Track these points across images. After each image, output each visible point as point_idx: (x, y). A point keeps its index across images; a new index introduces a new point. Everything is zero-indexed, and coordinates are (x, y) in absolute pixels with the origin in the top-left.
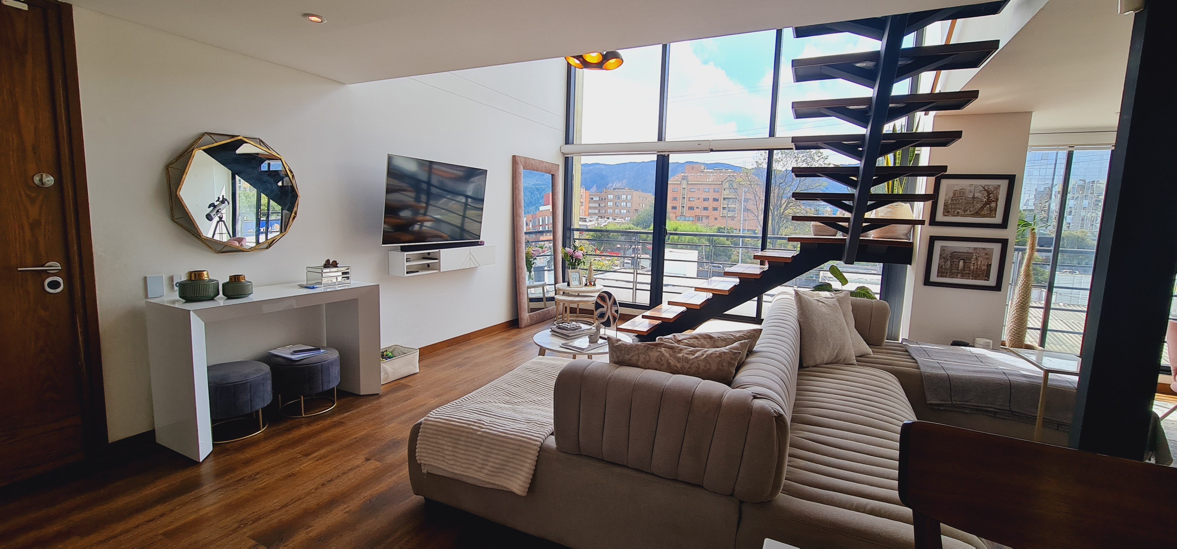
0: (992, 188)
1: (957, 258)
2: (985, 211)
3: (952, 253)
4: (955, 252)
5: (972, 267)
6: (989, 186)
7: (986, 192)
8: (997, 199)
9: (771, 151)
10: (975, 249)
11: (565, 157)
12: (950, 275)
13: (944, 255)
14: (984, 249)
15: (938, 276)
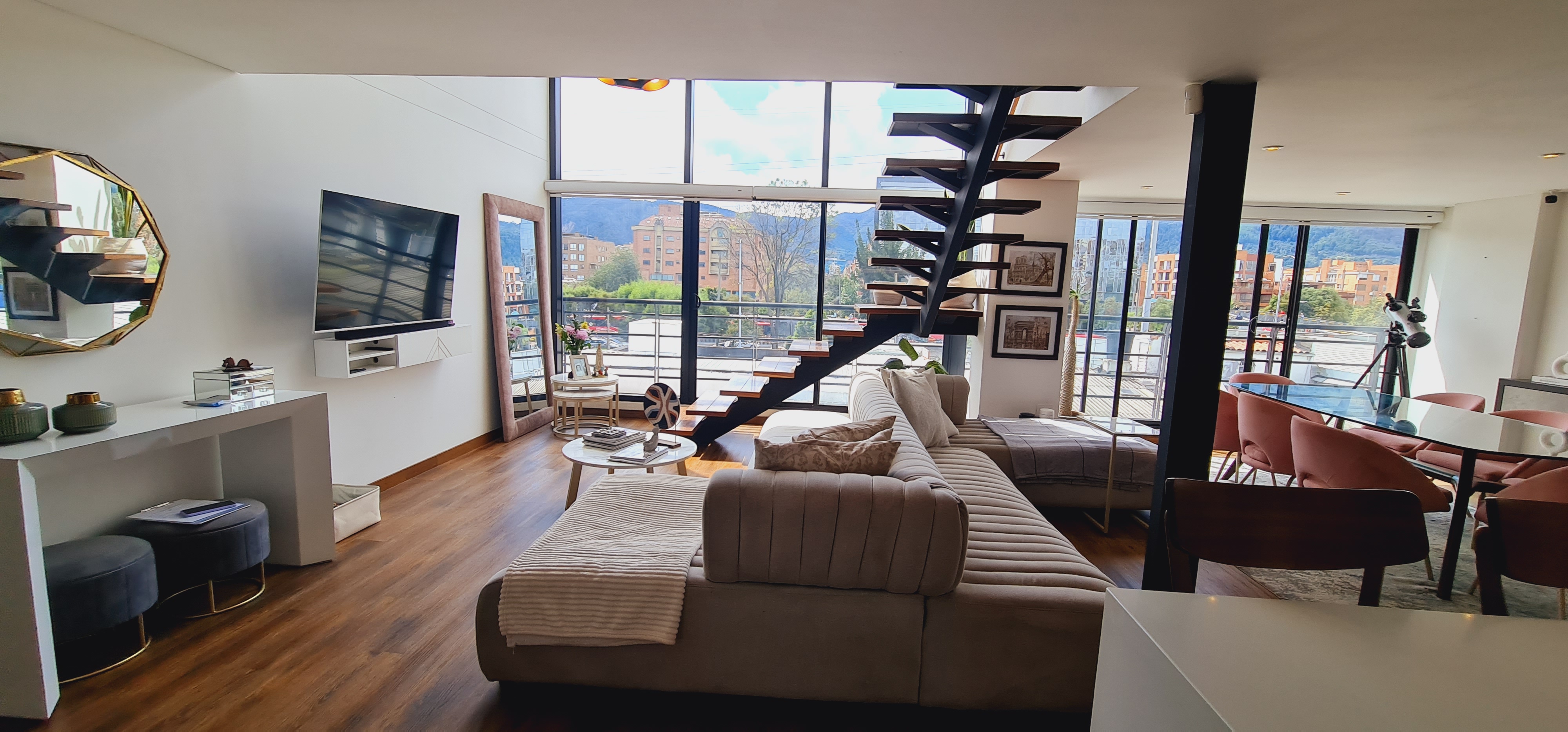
0: (1049, 256)
1: (1021, 328)
2: (1043, 280)
3: (1016, 323)
4: (1019, 322)
5: (1034, 337)
6: (1046, 253)
7: (1043, 260)
8: (1053, 268)
9: (824, 204)
10: (1036, 318)
11: (551, 198)
12: (1014, 346)
13: (1010, 325)
14: (1043, 318)
15: (1004, 347)
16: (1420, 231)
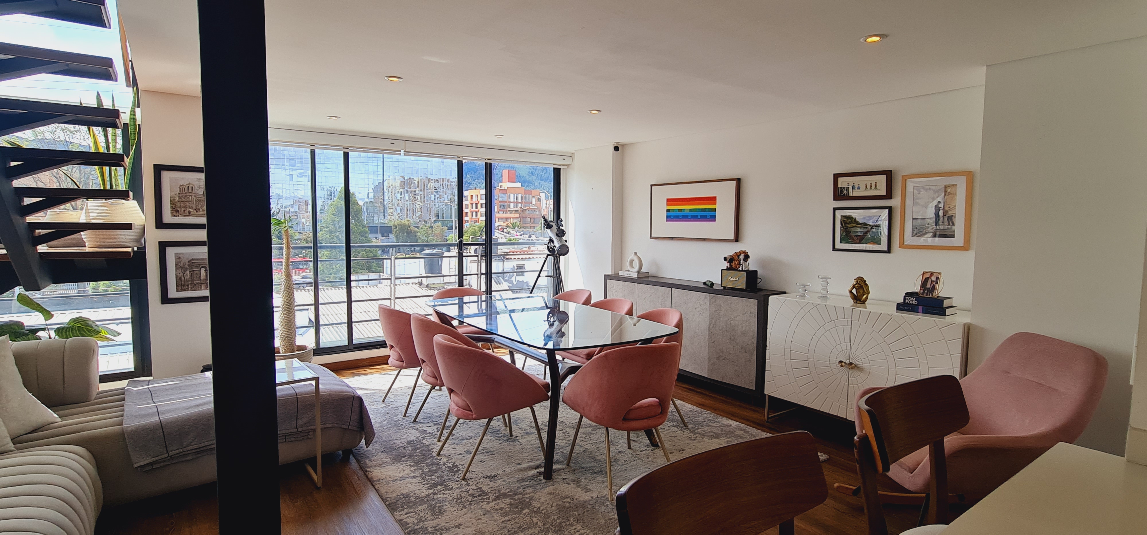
1: (197, 266)
3: (189, 262)
4: (193, 259)
12: (192, 288)
13: (181, 264)
15: (177, 291)
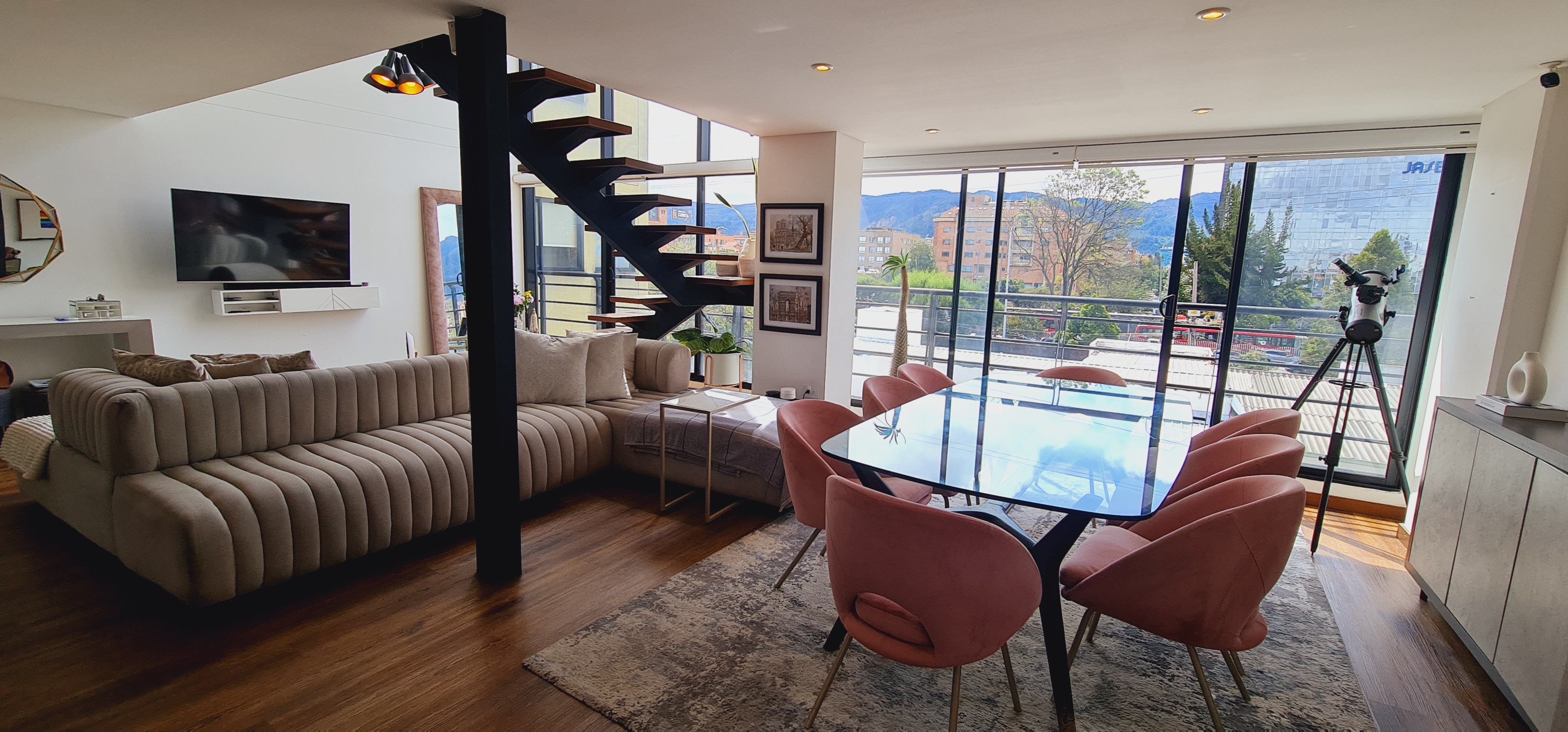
0: (806, 219)
2: (803, 246)
3: (779, 293)
4: (781, 292)
5: (796, 309)
6: (803, 216)
7: (802, 223)
8: (812, 231)
9: (701, 179)
10: (797, 288)
11: (523, 188)
12: (779, 318)
13: (773, 296)
14: (804, 288)
15: (768, 319)
16: (1466, 155)
